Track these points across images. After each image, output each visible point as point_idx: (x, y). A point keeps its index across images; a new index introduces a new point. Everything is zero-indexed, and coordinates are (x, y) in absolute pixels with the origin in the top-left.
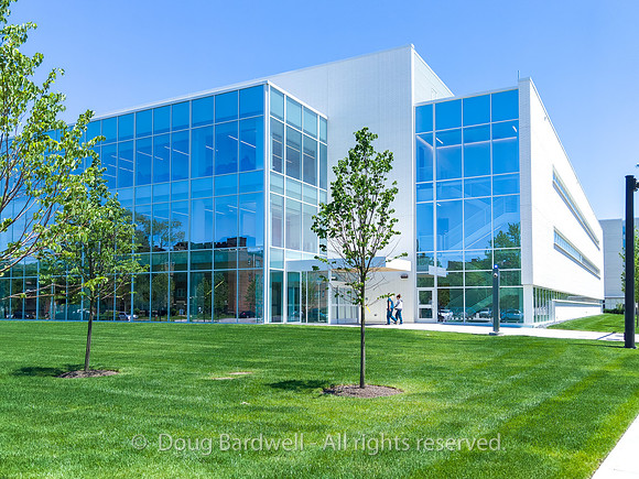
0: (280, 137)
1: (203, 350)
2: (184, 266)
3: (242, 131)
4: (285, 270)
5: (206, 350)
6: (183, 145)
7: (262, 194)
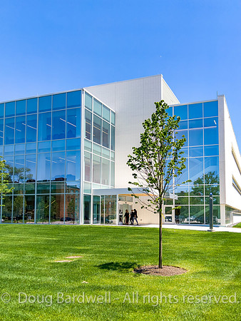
0: (90, 121)
1: (46, 240)
2: (33, 192)
3: (68, 116)
4: (92, 195)
5: (48, 241)
6: (33, 123)
7: (80, 151)
